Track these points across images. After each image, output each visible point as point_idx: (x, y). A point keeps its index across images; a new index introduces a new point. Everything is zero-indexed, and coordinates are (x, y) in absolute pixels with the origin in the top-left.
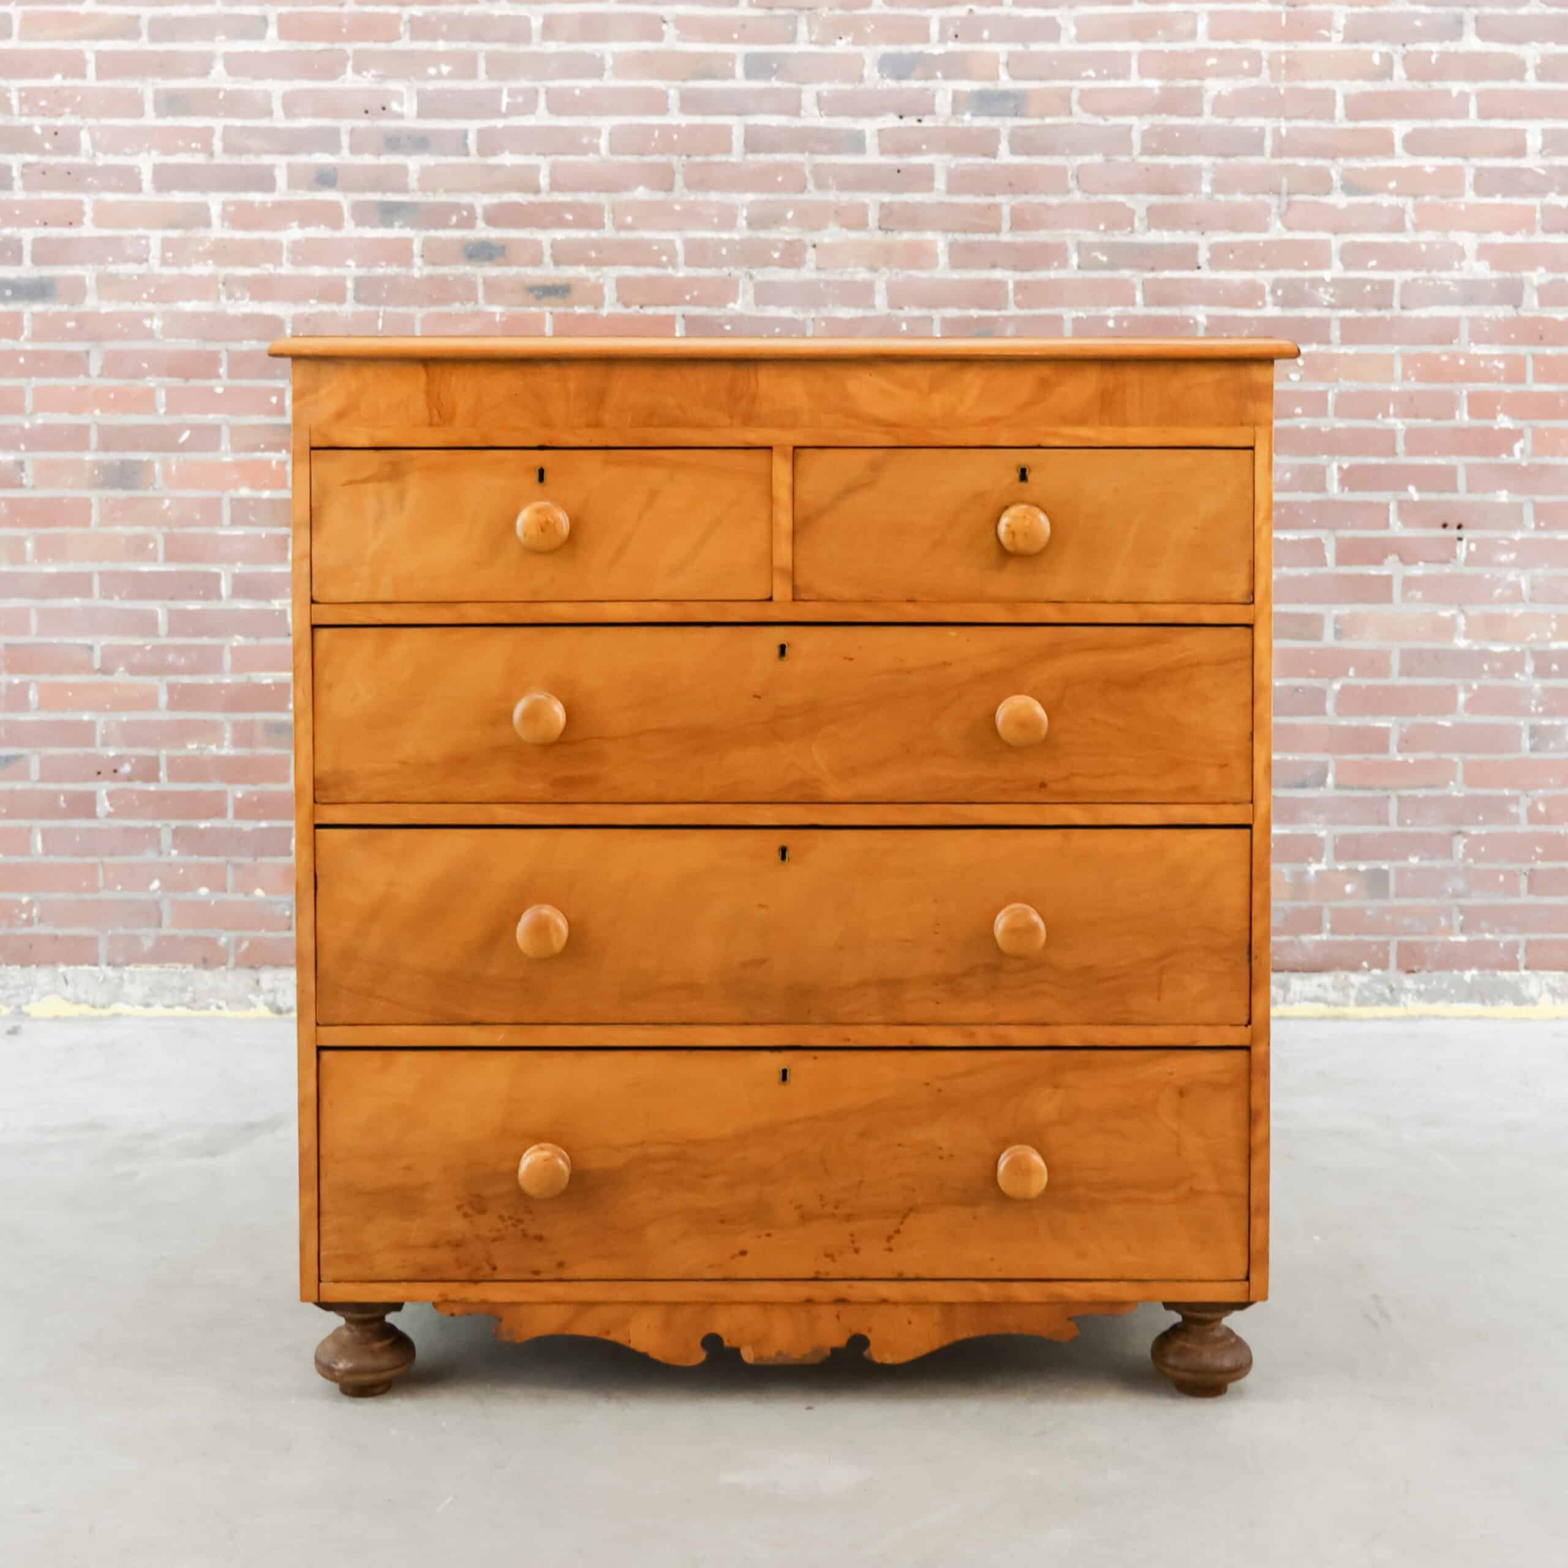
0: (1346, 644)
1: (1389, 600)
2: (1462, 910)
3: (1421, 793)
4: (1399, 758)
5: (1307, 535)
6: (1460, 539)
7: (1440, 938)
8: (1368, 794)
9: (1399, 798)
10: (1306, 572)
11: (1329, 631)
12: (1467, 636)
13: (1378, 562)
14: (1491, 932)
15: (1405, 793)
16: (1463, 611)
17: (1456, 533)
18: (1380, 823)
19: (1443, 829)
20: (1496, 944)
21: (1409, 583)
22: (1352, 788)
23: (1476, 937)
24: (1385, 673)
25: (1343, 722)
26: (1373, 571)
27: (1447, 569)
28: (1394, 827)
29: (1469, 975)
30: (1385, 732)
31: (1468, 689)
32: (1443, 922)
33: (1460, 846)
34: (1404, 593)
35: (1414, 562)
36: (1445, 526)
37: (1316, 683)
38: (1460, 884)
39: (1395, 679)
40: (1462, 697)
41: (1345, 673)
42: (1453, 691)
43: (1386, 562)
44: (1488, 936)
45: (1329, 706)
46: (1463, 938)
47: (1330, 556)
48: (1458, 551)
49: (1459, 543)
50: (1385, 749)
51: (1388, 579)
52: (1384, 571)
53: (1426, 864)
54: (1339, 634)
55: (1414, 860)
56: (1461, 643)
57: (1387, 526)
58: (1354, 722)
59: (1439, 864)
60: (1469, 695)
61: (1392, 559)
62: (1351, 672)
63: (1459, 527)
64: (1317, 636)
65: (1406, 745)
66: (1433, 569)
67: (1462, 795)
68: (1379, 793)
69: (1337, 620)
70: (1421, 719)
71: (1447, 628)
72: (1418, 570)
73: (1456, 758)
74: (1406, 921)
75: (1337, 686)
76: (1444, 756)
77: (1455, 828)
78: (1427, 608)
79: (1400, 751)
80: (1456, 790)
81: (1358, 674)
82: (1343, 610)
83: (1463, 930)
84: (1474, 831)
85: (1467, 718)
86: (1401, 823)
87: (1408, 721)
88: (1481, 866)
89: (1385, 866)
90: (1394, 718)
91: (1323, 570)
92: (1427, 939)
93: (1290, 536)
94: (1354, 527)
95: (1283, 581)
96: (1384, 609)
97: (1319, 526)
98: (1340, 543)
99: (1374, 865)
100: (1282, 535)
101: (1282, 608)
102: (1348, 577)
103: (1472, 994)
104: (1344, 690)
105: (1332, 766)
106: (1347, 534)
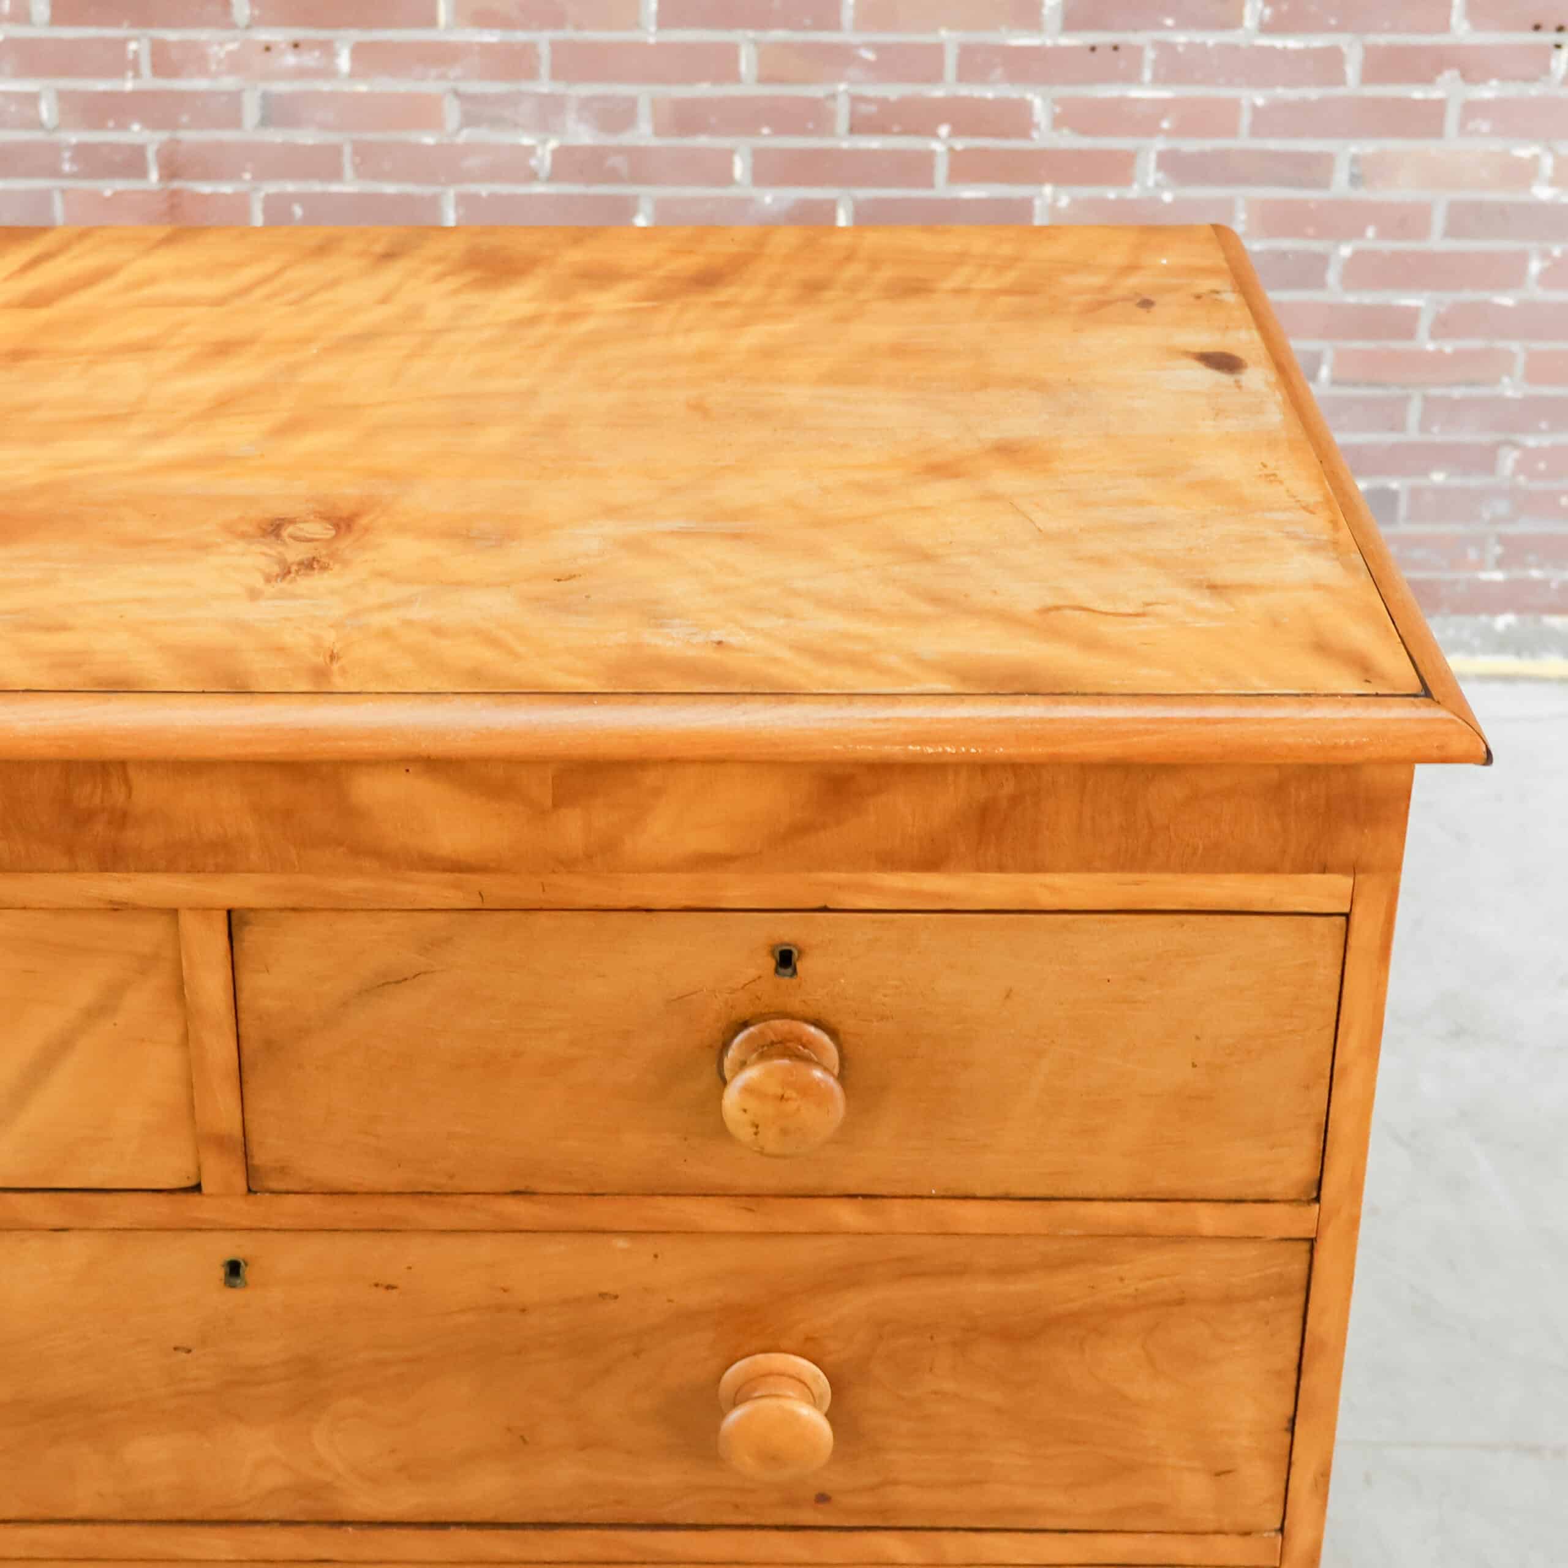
0: (1362, 194)
1: (1437, 132)
2: (1502, 540)
3: (1457, 393)
4: (1430, 346)
5: (1318, 41)
6: (1558, 46)
7: (1463, 575)
8: (1378, 392)
9: (1426, 399)
10: (1313, 93)
11: (1341, 177)
12: (1552, 183)
13: (1427, 79)
14: (1540, 566)
15: (1435, 392)
16: (1550, 149)
17: (1554, 37)
18: (1392, 429)
19: (1487, 438)
20: (1545, 583)
21: (1472, 110)
22: (1355, 384)
23: (1517, 573)
24: (1423, 233)
25: (1351, 299)
26: (1418, 93)
27: (1534, 91)
28: (1413, 434)
29: (1504, 621)
30: (1413, 314)
31: (1546, 255)
32: (1472, 554)
33: (1508, 460)
34: (1462, 126)
35: (1482, 80)
36: (1537, 28)
37: (1317, 246)
38: (1502, 507)
39: (1437, 242)
40: (1535, 267)
41: (1360, 234)
42: (1522, 258)
43: (1439, 79)
44: (1535, 574)
45: (1332, 276)
46: (1498, 576)
47: (1352, 70)
48: (1554, 64)
49: (1556, 52)
50: (1409, 333)
51: (1440, 104)
52: (1436, 93)
53: (1457, 482)
54: (1355, 180)
55: (1438, 477)
56: (1543, 193)
57: (1446, 27)
58: (1368, 298)
59: (1475, 482)
60: (1547, 264)
61: (1449, 76)
62: (1370, 232)
63: (1560, 29)
64: (1323, 183)
65: (1443, 327)
66: (1513, 90)
67: (1519, 395)
68: (1396, 392)
69: (1355, 160)
70: (1467, 296)
71: (1525, 173)
72: (1488, 91)
73: (1515, 346)
74: (1418, 554)
75: (1346, 251)
76: (1500, 344)
77: (1499, 437)
78: (1496, 145)
79: (1433, 336)
80: (1510, 388)
81: (1382, 235)
82: (1367, 147)
83: (1500, 564)
84: (1531, 442)
85: (1539, 294)
86: (1424, 427)
87: (1449, 298)
88: (1539, 485)
89: (1394, 484)
90: (1427, 294)
91: (1339, 91)
92: (1448, 576)
93: (1293, 43)
94: (1394, 29)
95: (1275, 107)
96: (1430, 147)
97: (1340, 29)
98: (1370, 52)
99: (1379, 482)
100: (1278, 42)
101: (1273, 144)
102: (1377, 102)
103: (1503, 644)
104: (1357, 255)
105: (1329, 356)
106: (1382, 40)
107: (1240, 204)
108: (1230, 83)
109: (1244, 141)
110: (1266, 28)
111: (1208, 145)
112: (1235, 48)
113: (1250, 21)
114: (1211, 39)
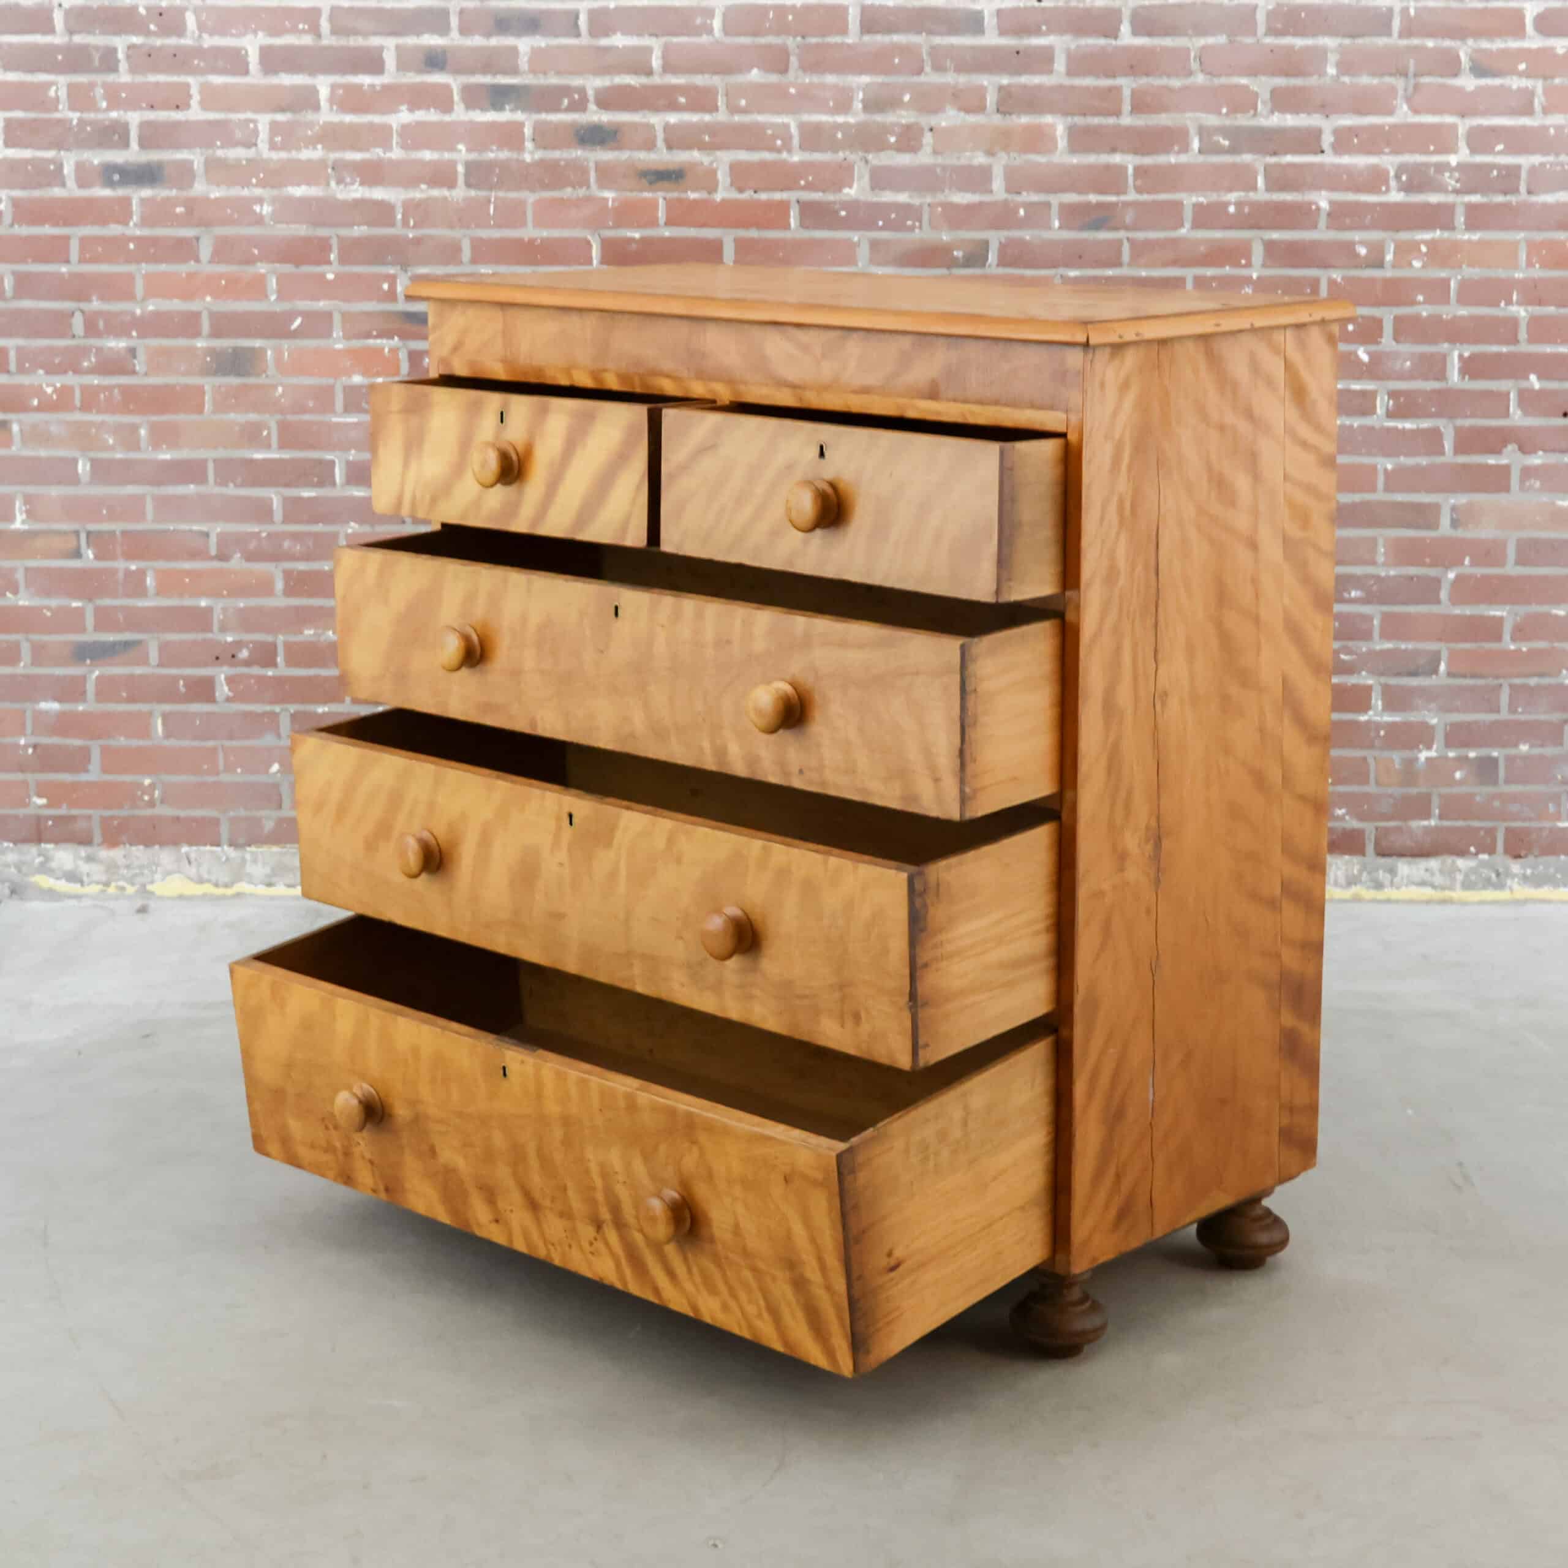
0: (1460, 533)
1: (1507, 489)
3: (1533, 681)
4: (1512, 647)
5: (1425, 424)
7: (1547, 824)
8: (1480, 682)
9: (1511, 686)
10: (1424, 461)
11: (1445, 521)
13: (1496, 451)
15: (1518, 681)
18: (1491, 711)
19: (1555, 717)
21: (1527, 472)
22: (1464, 676)
24: (1501, 562)
25: (1457, 611)
26: (1492, 461)
27: (1566, 458)
28: (1504, 715)
30: (1499, 622)
32: (1551, 808)
34: (1522, 481)
35: (1533, 452)
36: (1565, 414)
37: (1432, 572)
38: (1566, 771)
39: (1511, 569)
41: (1460, 563)
43: (1505, 451)
45: (1444, 595)
47: (1448, 445)
50: (1499, 638)
51: (1507, 468)
52: (1504, 461)
53: (1537, 751)
54: (1455, 524)
55: (1524, 748)
57: (1507, 414)
58: (1468, 611)
59: (1549, 751)
61: (1511, 448)
62: (1467, 561)
64: (1434, 525)
65: (1520, 633)
66: (1552, 459)
68: (1491, 682)
69: (1454, 509)
70: (1535, 608)
71: (1564, 518)
72: (1537, 460)
74: (1514, 808)
75: (1451, 575)
76: (1555, 645)
77: (1565, 716)
78: (1545, 498)
79: (1513, 639)
80: (1567, 678)
81: (1473, 564)
82: (1461, 499)
86: (1512, 709)
87: (1523, 610)
89: (1495, 754)
90: (1508, 608)
91: (1439, 460)
92: (1535, 824)
93: (1409, 425)
94: (1473, 416)
95: (1399, 470)
96: (1501, 498)
97: (1438, 415)
98: (1459, 432)
99: (1484, 752)
100: (1400, 425)
101: (1400, 497)
102: (1464, 466)
104: (1459, 579)
105: (1445, 655)
106: (1468, 422)
107: (1381, 542)
108: (1369, 454)
109: (1380, 495)
110: (1390, 415)
111: (1357, 498)
112: (1371, 429)
113: (1380, 411)
114: (1356, 422)
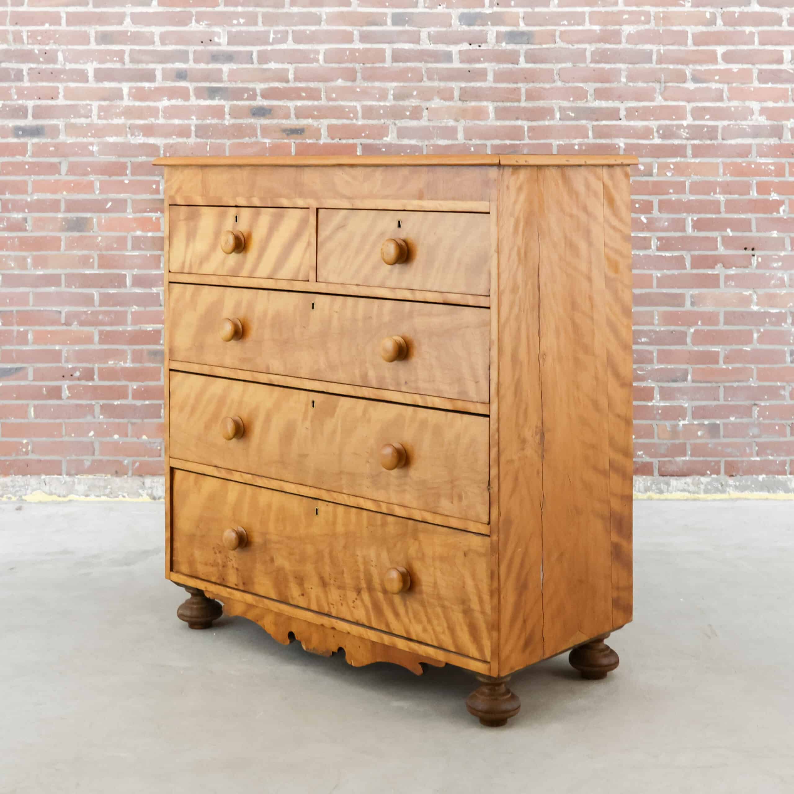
0: (696, 309)
1: (718, 286)
2: (757, 444)
3: (735, 384)
4: (724, 367)
5: (676, 254)
6: (753, 255)
7: (745, 459)
8: (709, 385)
9: (724, 387)
10: (676, 272)
11: (688, 303)
12: (757, 305)
13: (712, 267)
14: (772, 455)
15: (727, 384)
16: (755, 292)
17: (751, 252)
18: (715, 400)
19: (747, 403)
20: (775, 461)
21: (728, 278)
22: (701, 382)
23: (764, 458)
24: (716, 323)
25: (696, 348)
26: (710, 272)
27: (747, 271)
28: (722, 402)
29: (761, 477)
30: (717, 353)
31: (758, 331)
32: (748, 450)
33: (756, 411)
34: (725, 283)
35: (730, 267)
36: (745, 249)
37: (682, 329)
38: (755, 431)
39: (722, 327)
40: (755, 336)
41: (696, 324)
42: (751, 333)
43: (716, 267)
44: (770, 458)
45: (689, 340)
46: (758, 459)
47: (688, 265)
48: (752, 262)
49: (753, 257)
50: (717, 362)
51: (718, 275)
52: (716, 272)
53: (739, 420)
54: (693, 304)
55: (732, 419)
56: (755, 308)
57: (716, 249)
58: (701, 348)
59: (745, 420)
60: (759, 334)
61: (719, 265)
62: (699, 323)
63: (753, 249)
64: (682, 305)
65: (728, 359)
66: (740, 271)
67: (756, 385)
68: (714, 385)
69: (692, 296)
70: (735, 347)
71: (747, 301)
72: (732, 271)
73: (753, 366)
74: (729, 450)
75: (692, 330)
76: (747, 366)
77: (753, 402)
78: (737, 291)
79: (725, 363)
80: (753, 383)
81: (703, 324)
82: (695, 291)
83: (758, 455)
84: (763, 404)
85: (759, 346)
86: (726, 400)
87: (728, 348)
88: (767, 422)
89: (718, 422)
90: (721, 346)
91: (684, 271)
92: (740, 459)
93: (668, 254)
94: (699, 250)
95: (664, 277)
96: (716, 291)
97: (682, 249)
98: (693, 258)
99: (713, 421)
100: (663, 254)
101: (664, 291)
102: (697, 275)
103: (763, 487)
104: (696, 331)
105: (690, 371)
106: (697, 253)
107: (656, 313)
108: (649, 269)
109: (655, 290)
110: (658, 249)
111: (644, 291)
112: (649, 256)
113: (653, 247)
114: (641, 253)
